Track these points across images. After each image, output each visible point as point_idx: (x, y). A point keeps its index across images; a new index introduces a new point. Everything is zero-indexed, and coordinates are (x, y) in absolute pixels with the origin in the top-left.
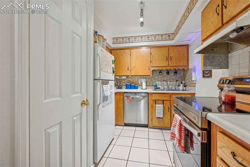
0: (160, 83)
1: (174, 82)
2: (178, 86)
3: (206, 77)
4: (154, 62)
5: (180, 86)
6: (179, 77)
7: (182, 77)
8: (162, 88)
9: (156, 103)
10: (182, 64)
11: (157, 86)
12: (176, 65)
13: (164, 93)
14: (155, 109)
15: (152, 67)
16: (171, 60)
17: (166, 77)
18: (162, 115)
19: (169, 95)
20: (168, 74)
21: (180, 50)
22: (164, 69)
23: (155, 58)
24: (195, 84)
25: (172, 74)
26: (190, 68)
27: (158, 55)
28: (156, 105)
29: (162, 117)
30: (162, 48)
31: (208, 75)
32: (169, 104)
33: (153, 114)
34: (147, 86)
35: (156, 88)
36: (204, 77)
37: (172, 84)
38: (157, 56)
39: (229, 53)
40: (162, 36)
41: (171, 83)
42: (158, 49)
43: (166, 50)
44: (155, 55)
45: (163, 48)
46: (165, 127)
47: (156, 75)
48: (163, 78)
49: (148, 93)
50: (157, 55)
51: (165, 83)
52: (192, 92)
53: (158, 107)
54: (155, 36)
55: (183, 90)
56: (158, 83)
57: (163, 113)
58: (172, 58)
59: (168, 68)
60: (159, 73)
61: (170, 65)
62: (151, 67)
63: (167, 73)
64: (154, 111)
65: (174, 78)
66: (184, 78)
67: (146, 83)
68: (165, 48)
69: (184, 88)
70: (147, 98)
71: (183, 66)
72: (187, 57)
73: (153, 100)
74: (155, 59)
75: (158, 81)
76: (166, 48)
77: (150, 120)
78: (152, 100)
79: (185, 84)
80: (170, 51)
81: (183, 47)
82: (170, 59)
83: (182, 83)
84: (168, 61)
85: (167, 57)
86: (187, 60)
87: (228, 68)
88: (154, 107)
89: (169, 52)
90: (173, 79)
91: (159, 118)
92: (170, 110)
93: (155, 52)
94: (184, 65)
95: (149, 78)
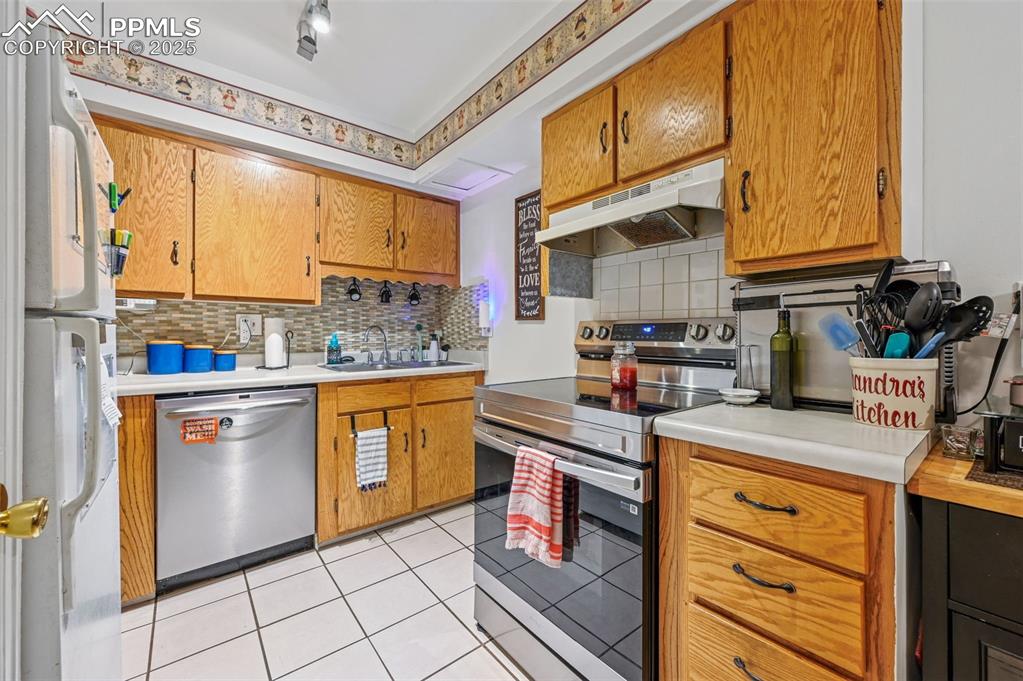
0: (350, 337)
1: (407, 334)
2: (424, 348)
3: (528, 318)
4: (335, 242)
5: (428, 348)
6: (422, 316)
7: (432, 314)
8: (361, 358)
9: (353, 427)
10: (438, 268)
11: (338, 350)
12: (422, 269)
13: (388, 380)
14: (349, 455)
15: (322, 263)
16: (403, 247)
17: (379, 313)
18: (385, 472)
19: (408, 384)
20: (388, 301)
21: (434, 216)
22: (377, 277)
23: (340, 226)
24: (486, 338)
25: (399, 301)
26: (464, 283)
27: (353, 216)
28: (360, 434)
29: (384, 479)
30: (367, 189)
31: (535, 312)
32: (408, 420)
33: (340, 479)
34: (288, 350)
35: (336, 359)
36: (519, 316)
37: (401, 343)
38: (346, 216)
39: (595, 256)
40: (370, 138)
41: (397, 336)
42: (350, 189)
43: (385, 201)
44: (339, 210)
45: (373, 190)
46: (391, 519)
47: (330, 299)
48: (362, 318)
49: (315, 385)
50: (346, 212)
51: (373, 339)
52: (476, 367)
53: (369, 441)
54: (341, 126)
55: (441, 363)
56: (345, 338)
57: (388, 463)
58: (408, 241)
59: (393, 278)
60: (351, 292)
61: (401, 266)
62: (317, 262)
63: (382, 296)
64: (344, 462)
65: (406, 317)
66: (438, 317)
67: (288, 335)
68: (380, 193)
69: (444, 355)
70: (308, 408)
71: (445, 275)
72: (453, 246)
73: (339, 415)
74: (338, 231)
75: (343, 327)
76: (386, 193)
77: (326, 507)
78: (335, 415)
79: (442, 339)
80: (399, 210)
81: (443, 205)
82: (400, 241)
83: (434, 337)
84: (391, 247)
85: (388, 231)
86: (454, 255)
87: (591, 297)
88: (347, 448)
89: (395, 210)
90: (403, 322)
91: (372, 486)
92: (410, 445)
93: (339, 201)
94: (447, 272)
95: (300, 314)
